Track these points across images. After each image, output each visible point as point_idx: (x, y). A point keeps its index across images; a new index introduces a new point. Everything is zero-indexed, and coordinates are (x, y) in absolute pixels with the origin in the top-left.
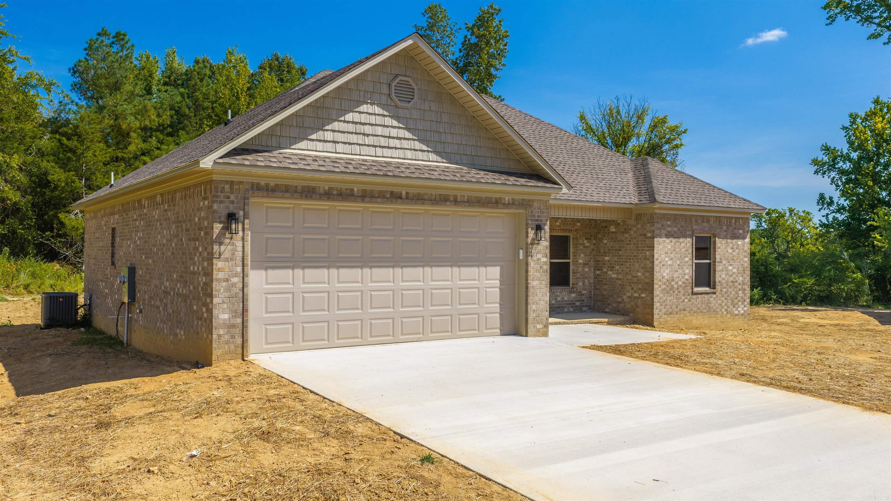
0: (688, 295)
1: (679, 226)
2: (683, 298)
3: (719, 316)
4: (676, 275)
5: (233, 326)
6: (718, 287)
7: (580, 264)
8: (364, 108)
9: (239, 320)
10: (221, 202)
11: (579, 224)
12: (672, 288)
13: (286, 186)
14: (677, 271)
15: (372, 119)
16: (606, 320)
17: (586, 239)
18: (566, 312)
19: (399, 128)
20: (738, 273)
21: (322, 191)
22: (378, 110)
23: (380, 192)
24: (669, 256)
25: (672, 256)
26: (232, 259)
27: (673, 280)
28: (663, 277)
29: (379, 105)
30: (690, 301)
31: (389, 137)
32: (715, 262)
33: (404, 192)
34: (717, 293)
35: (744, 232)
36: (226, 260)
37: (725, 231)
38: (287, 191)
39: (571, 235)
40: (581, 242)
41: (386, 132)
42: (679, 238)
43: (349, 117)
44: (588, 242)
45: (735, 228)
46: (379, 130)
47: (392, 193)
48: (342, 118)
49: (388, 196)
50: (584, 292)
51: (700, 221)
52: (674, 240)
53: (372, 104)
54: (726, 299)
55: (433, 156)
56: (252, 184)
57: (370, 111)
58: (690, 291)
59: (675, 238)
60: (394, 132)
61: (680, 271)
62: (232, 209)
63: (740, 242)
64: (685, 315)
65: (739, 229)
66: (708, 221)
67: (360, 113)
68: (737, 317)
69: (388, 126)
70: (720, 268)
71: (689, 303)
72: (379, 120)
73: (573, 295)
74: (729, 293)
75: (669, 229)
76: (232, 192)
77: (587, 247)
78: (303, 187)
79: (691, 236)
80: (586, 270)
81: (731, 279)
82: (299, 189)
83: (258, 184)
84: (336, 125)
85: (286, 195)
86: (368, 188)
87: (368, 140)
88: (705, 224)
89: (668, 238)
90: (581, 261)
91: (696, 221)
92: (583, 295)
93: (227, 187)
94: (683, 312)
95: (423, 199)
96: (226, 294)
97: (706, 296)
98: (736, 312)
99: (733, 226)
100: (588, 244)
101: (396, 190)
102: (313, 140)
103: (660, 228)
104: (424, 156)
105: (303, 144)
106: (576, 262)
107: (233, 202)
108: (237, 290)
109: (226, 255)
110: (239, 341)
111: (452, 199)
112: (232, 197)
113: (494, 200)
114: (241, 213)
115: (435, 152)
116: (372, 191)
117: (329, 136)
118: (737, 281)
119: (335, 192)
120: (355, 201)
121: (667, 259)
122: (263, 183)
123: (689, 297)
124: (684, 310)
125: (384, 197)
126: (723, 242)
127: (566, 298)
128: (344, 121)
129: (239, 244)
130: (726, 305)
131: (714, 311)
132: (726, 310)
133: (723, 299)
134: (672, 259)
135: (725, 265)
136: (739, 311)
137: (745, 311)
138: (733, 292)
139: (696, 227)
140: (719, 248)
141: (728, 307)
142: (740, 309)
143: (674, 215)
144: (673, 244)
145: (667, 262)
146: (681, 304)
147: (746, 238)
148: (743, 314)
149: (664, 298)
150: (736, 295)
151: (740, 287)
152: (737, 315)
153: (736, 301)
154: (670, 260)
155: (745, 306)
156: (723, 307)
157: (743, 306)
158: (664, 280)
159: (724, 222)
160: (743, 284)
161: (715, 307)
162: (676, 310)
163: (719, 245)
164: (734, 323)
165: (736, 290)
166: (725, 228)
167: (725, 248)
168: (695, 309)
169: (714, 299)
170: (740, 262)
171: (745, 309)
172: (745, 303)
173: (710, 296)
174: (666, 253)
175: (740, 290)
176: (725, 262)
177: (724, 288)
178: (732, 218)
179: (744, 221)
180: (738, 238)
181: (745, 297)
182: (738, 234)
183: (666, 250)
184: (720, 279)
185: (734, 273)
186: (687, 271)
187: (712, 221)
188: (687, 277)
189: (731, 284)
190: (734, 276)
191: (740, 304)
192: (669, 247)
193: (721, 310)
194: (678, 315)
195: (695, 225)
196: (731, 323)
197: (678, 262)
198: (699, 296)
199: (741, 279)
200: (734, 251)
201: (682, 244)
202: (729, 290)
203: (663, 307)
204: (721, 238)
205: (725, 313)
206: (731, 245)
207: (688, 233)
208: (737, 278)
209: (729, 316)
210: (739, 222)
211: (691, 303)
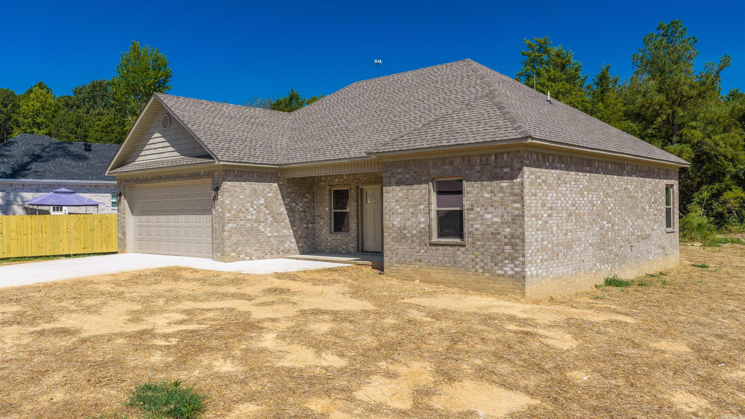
0: (426, 245)
1: (412, 172)
2: (418, 248)
3: (470, 273)
4: (408, 224)
6: (468, 239)
8: (154, 135)
9: (124, 238)
10: (119, 188)
12: (405, 236)
14: (409, 220)
15: (157, 140)
22: (158, 135)
24: (399, 205)
25: (404, 203)
27: (404, 229)
28: (394, 226)
29: (158, 132)
30: (426, 252)
31: (164, 147)
34: (467, 246)
35: (512, 170)
37: (479, 172)
41: (162, 145)
42: (412, 184)
45: (495, 167)
48: (148, 143)
51: (439, 165)
52: (406, 188)
54: (482, 254)
55: (177, 154)
58: (427, 241)
59: (407, 185)
61: (414, 220)
62: (121, 190)
63: (504, 184)
64: (421, 267)
65: (502, 167)
66: (451, 163)
67: (153, 138)
68: (501, 278)
70: (471, 216)
71: (425, 254)
74: (487, 247)
75: (400, 177)
76: (121, 184)
79: (428, 182)
81: (491, 230)
84: (147, 147)
86: (152, 175)
88: (447, 167)
89: (399, 186)
91: (433, 164)
94: (418, 263)
97: (450, 248)
98: (500, 272)
99: (493, 164)
102: (141, 156)
103: (389, 177)
110: (124, 246)
118: (499, 233)
121: (397, 207)
123: (426, 248)
124: (420, 261)
126: (476, 185)
130: (482, 261)
131: (464, 266)
132: (482, 268)
133: (477, 253)
134: (404, 206)
135: (478, 213)
136: (506, 272)
137: (516, 272)
138: (494, 247)
139: (434, 171)
140: (469, 193)
141: (486, 264)
142: (506, 269)
143: (406, 162)
144: (405, 192)
145: (397, 210)
146: (416, 254)
147: (516, 178)
148: (512, 276)
149: (396, 247)
150: (500, 251)
151: (506, 240)
152: (503, 275)
153: (500, 257)
154: (401, 208)
155: (516, 266)
156: (477, 264)
157: (512, 266)
158: (395, 229)
159: (476, 162)
160: (512, 237)
161: (464, 262)
162: (410, 260)
163: (469, 189)
164: (497, 286)
165: (498, 244)
166: (478, 168)
167: (478, 193)
168: (435, 261)
169: (463, 253)
170: (505, 209)
171: (517, 269)
172: (517, 262)
173: (456, 248)
174: (397, 201)
175: (506, 244)
176: (478, 209)
177: (479, 240)
178: (490, 155)
179: (512, 156)
180: (502, 178)
181: (516, 255)
182: (502, 174)
183: (397, 198)
184: (470, 229)
185: (496, 223)
186: (423, 219)
187: (457, 162)
188: (422, 226)
189: (490, 236)
190: (496, 226)
191: (506, 262)
192: (400, 195)
193: (474, 267)
194: (413, 266)
195: (433, 169)
196: (491, 285)
197: (411, 210)
198: (440, 248)
199: (508, 230)
200: (495, 195)
201: (416, 191)
202: (487, 243)
203: (394, 256)
204: (471, 181)
205: (481, 271)
206: (489, 188)
207: (423, 178)
208: (501, 229)
209: (487, 275)
210: (503, 158)
211: (428, 254)
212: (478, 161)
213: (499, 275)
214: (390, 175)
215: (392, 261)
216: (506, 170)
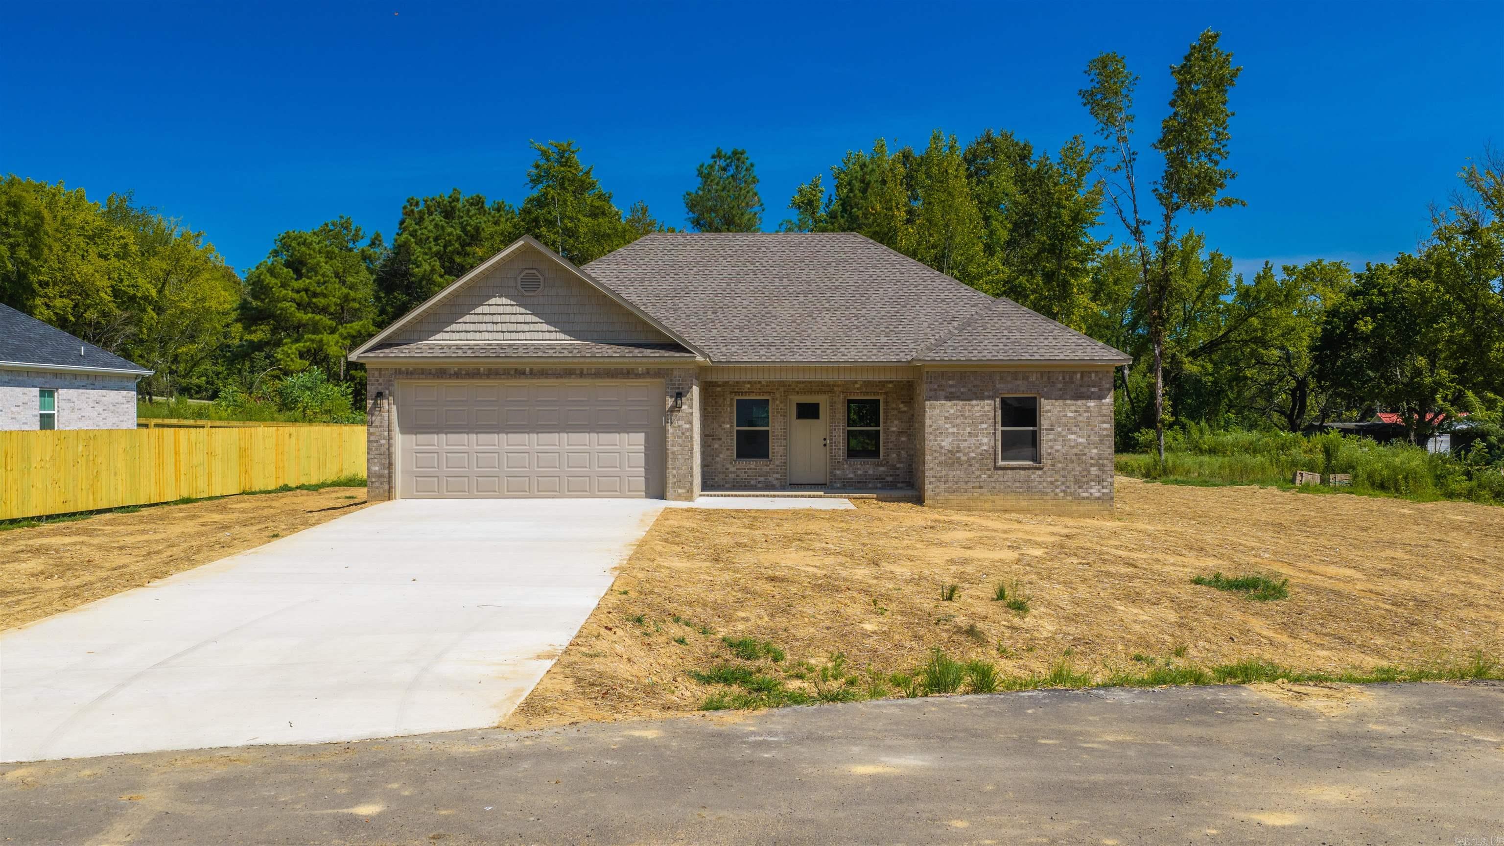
0: (989, 469)
1: (970, 386)
2: (978, 473)
3: (1049, 498)
4: (963, 445)
5: (381, 476)
6: (1047, 462)
7: (893, 432)
8: (493, 301)
9: (386, 472)
10: (373, 384)
11: (891, 386)
12: (958, 460)
13: (422, 369)
14: (966, 440)
15: (501, 310)
16: (875, 496)
17: (902, 402)
18: (870, 488)
19: (527, 314)
20: (1089, 444)
21: (452, 372)
22: (504, 301)
23: (505, 370)
24: (950, 423)
25: (958, 422)
26: (381, 426)
27: (958, 451)
28: (941, 448)
29: (506, 297)
30: (989, 476)
31: (517, 323)
32: (1040, 429)
33: (528, 370)
34: (1045, 469)
35: (1100, 390)
36: (377, 427)
37: (1061, 390)
38: (423, 374)
39: (881, 398)
40: (894, 406)
41: (514, 318)
42: (970, 400)
43: (479, 310)
44: (905, 406)
45: (1081, 386)
46: (508, 318)
47: (516, 370)
48: (473, 312)
49: (512, 372)
50: (898, 466)
51: (1009, 379)
52: (961, 403)
53: (500, 297)
54: (1063, 477)
55: (562, 336)
56: (396, 370)
57: (499, 303)
58: (992, 464)
59: (962, 400)
60: (521, 318)
61: (972, 440)
62: (380, 389)
63: (1092, 404)
64: (981, 495)
65: (1089, 386)
66: (1026, 378)
67: (489, 305)
68: (1086, 501)
69: (516, 314)
70: (1051, 437)
71: (988, 480)
72: (508, 309)
73: (882, 469)
74: (1069, 469)
75: (953, 390)
76: (380, 377)
77: (904, 412)
78: (436, 369)
79: (993, 398)
80: (903, 439)
81: (1075, 451)
82: (433, 371)
83: (400, 369)
84: (467, 318)
85: (421, 376)
86: (493, 367)
87: (499, 327)
88: (1019, 382)
89: (950, 400)
90: (894, 429)
91: (1001, 378)
92: (898, 469)
93: (377, 374)
94: (978, 490)
95: (547, 374)
96: (377, 452)
97: (1022, 472)
98: (1085, 495)
99: (1078, 382)
100: (905, 409)
101: (519, 367)
102: (447, 332)
103: (936, 390)
104: (553, 336)
105: (438, 336)
106: (887, 430)
107: (380, 384)
108: (384, 449)
109: (377, 423)
110: (387, 487)
111: (578, 372)
112: (381, 381)
113: (625, 371)
114: (387, 392)
115: (562, 331)
116: (497, 369)
117: (462, 327)
118: (1085, 455)
119: (464, 372)
120: (481, 378)
121: (947, 426)
122: (403, 369)
123: (989, 472)
124: (981, 487)
125: (509, 374)
126: (1057, 404)
127: (870, 472)
128: (475, 314)
129: (386, 415)
130: (1063, 484)
131: (1040, 491)
132: (1064, 491)
133: (1057, 476)
134: (958, 425)
135: (1060, 433)
136: (1091, 494)
137: (1103, 493)
138: (1078, 469)
139: (1002, 386)
140: (1049, 411)
141: (1068, 487)
142: (1092, 491)
143: (961, 373)
144: (959, 408)
145: (947, 429)
146: (974, 480)
147: (1105, 398)
148: (1099, 498)
149: (944, 472)
150: (1085, 473)
151: (1093, 462)
152: (1088, 498)
153: (1085, 480)
154: (953, 427)
155: (1103, 487)
156: (1057, 487)
157: (1099, 487)
158: (943, 451)
159: (1057, 379)
160: (1100, 458)
161: (1041, 487)
162: (965, 487)
163: (1048, 408)
164: (1081, 509)
165: (1084, 465)
166: (1060, 386)
167: (1059, 412)
168: (1002, 487)
169: (1040, 476)
170: (1092, 429)
171: (1105, 491)
172: (1105, 484)
173: (1031, 471)
174: (946, 418)
175: (1092, 465)
176: (1060, 429)
177: (1059, 462)
178: (1075, 373)
179: (1101, 376)
180: (1089, 398)
181: (1104, 476)
182: (1089, 393)
183: (947, 415)
184: (1049, 451)
185: (1081, 444)
186: (985, 440)
187: (1033, 378)
188: (985, 447)
189: (1074, 458)
190: (1081, 447)
191: (1093, 483)
192: (952, 411)
193: (1052, 491)
194: (970, 494)
195: (1000, 383)
196: (1074, 508)
197: (968, 429)
198: (1009, 472)
199: (1095, 451)
200: (1080, 415)
201: (976, 408)
202: (1070, 465)
203: (942, 483)
204: (1051, 399)
205: (1062, 494)
206: (1073, 408)
207: (986, 393)
208: (1086, 451)
209: (1070, 498)
210: (1091, 377)
211: (992, 479)
212: (1061, 378)
213: (1084, 498)
214: (936, 387)
215: (937, 490)
216: (1093, 390)
